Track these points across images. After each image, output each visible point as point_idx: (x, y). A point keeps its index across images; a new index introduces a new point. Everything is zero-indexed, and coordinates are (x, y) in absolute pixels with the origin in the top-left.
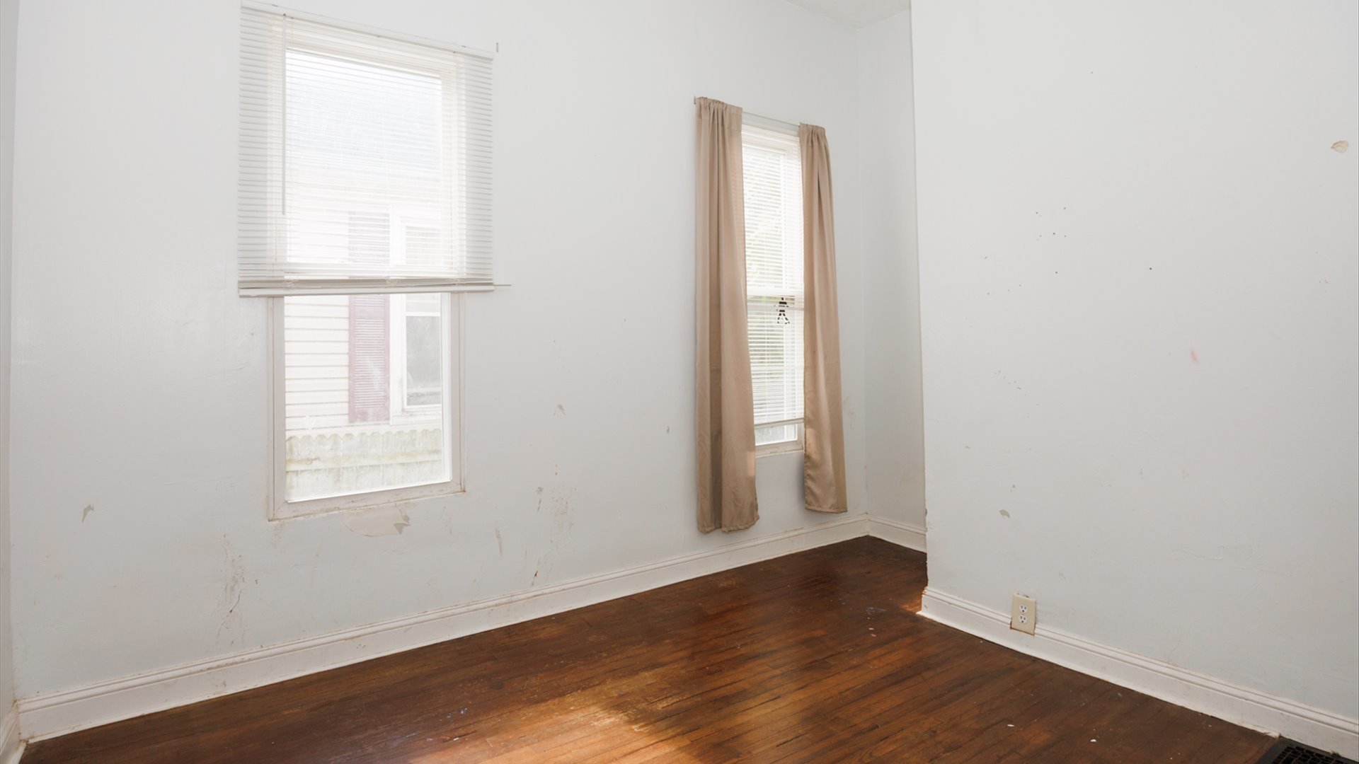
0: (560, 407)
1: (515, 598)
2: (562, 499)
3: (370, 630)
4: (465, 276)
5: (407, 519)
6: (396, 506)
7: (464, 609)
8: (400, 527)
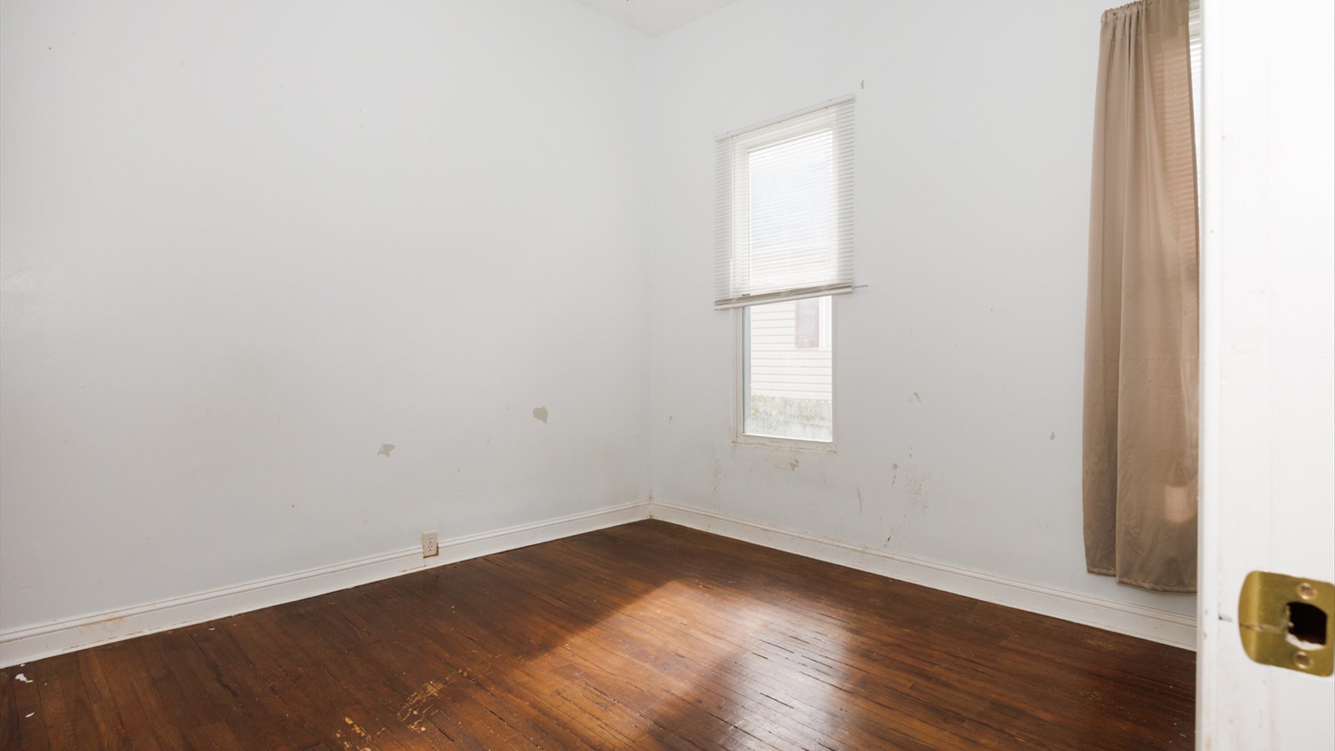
0: (916, 394)
1: (867, 551)
2: (916, 480)
3: (773, 529)
4: (836, 282)
5: (797, 462)
6: (791, 451)
7: (830, 542)
8: (793, 466)
